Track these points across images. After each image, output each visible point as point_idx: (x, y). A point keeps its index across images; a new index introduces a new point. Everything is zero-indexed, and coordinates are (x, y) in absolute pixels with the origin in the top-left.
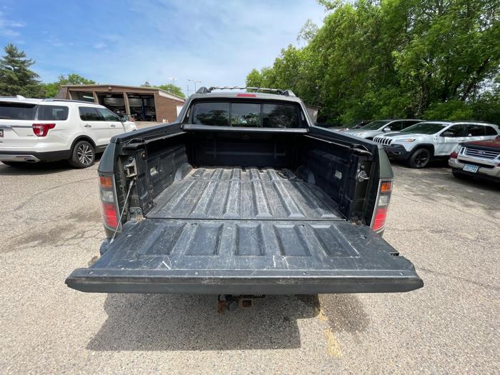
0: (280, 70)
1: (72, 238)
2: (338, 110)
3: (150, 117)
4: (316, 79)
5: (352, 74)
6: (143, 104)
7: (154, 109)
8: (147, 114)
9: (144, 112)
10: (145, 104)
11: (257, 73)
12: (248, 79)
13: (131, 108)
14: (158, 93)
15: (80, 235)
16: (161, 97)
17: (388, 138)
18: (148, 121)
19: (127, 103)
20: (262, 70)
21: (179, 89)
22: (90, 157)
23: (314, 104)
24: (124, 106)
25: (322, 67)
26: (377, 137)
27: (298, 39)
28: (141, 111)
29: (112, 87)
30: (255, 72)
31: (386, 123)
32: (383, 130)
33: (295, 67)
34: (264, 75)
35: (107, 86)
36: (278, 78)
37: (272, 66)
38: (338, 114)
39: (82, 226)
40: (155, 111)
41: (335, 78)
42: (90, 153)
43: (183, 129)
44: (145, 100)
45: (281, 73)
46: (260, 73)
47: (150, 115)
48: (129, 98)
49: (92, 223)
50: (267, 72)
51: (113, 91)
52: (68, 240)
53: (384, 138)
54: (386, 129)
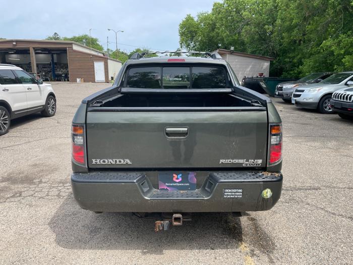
0: (220, 16)
1: (12, 197)
2: (295, 61)
3: (60, 75)
4: (264, 25)
5: (305, 19)
6: (53, 60)
7: (66, 66)
8: (56, 73)
9: (54, 70)
10: (55, 61)
11: (192, 19)
12: (182, 28)
13: (38, 65)
14: (72, 47)
15: (18, 195)
16: (75, 51)
17: (348, 93)
18: (57, 80)
19: (34, 59)
20: (198, 16)
21: (96, 40)
22: (5, 124)
23: (264, 54)
24: (30, 63)
25: (271, 10)
26: (337, 92)
28: (49, 69)
29: (17, 41)
30: (189, 19)
31: (349, 75)
32: (346, 84)
33: (238, 12)
34: (201, 22)
35: (11, 41)
36: (218, 25)
37: (210, 12)
39: (18, 188)
40: (67, 67)
41: (288, 23)
42: (5, 120)
43: (120, 92)
44: (55, 56)
45: (221, 19)
46: (196, 19)
47: (60, 73)
48: (36, 53)
49: (26, 185)
50: (204, 19)
51: (18, 47)
52: (8, 198)
53: (345, 93)
54: (349, 83)
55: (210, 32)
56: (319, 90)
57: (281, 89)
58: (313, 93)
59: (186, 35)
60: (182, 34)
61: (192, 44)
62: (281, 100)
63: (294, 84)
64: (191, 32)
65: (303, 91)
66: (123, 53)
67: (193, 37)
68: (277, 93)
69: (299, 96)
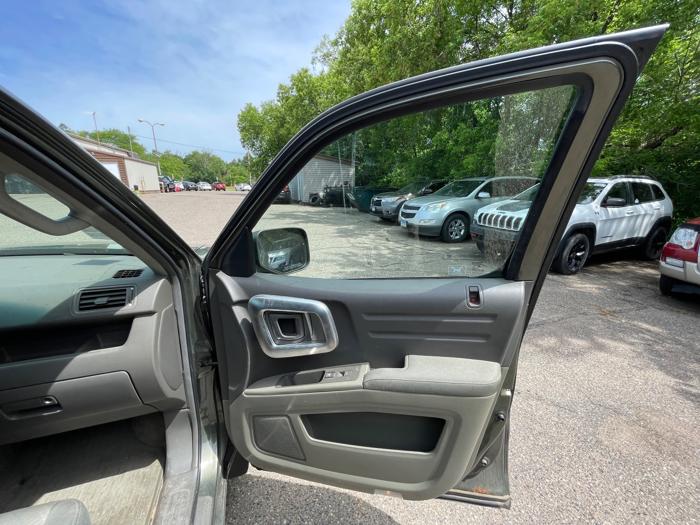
0: (289, 104)
2: (385, 166)
11: (255, 110)
12: (241, 120)
17: (509, 214)
20: (262, 106)
27: (312, 63)
30: (250, 109)
31: (476, 184)
32: (477, 197)
34: (266, 114)
36: (288, 119)
37: (275, 99)
38: (384, 173)
45: (290, 109)
46: (260, 110)
50: (270, 110)
53: (502, 215)
54: (481, 195)
55: (278, 128)
56: (442, 206)
57: (378, 203)
58: (434, 211)
59: (248, 131)
60: (243, 130)
61: (258, 144)
62: (378, 219)
63: (396, 195)
64: (254, 127)
65: (418, 208)
66: (176, 156)
67: (258, 134)
68: (374, 209)
69: (412, 215)
